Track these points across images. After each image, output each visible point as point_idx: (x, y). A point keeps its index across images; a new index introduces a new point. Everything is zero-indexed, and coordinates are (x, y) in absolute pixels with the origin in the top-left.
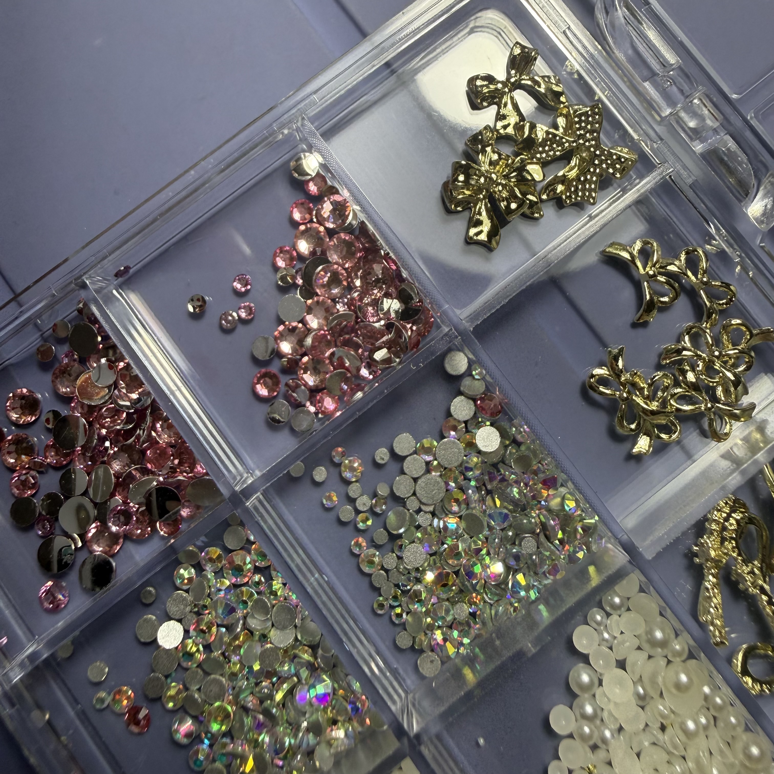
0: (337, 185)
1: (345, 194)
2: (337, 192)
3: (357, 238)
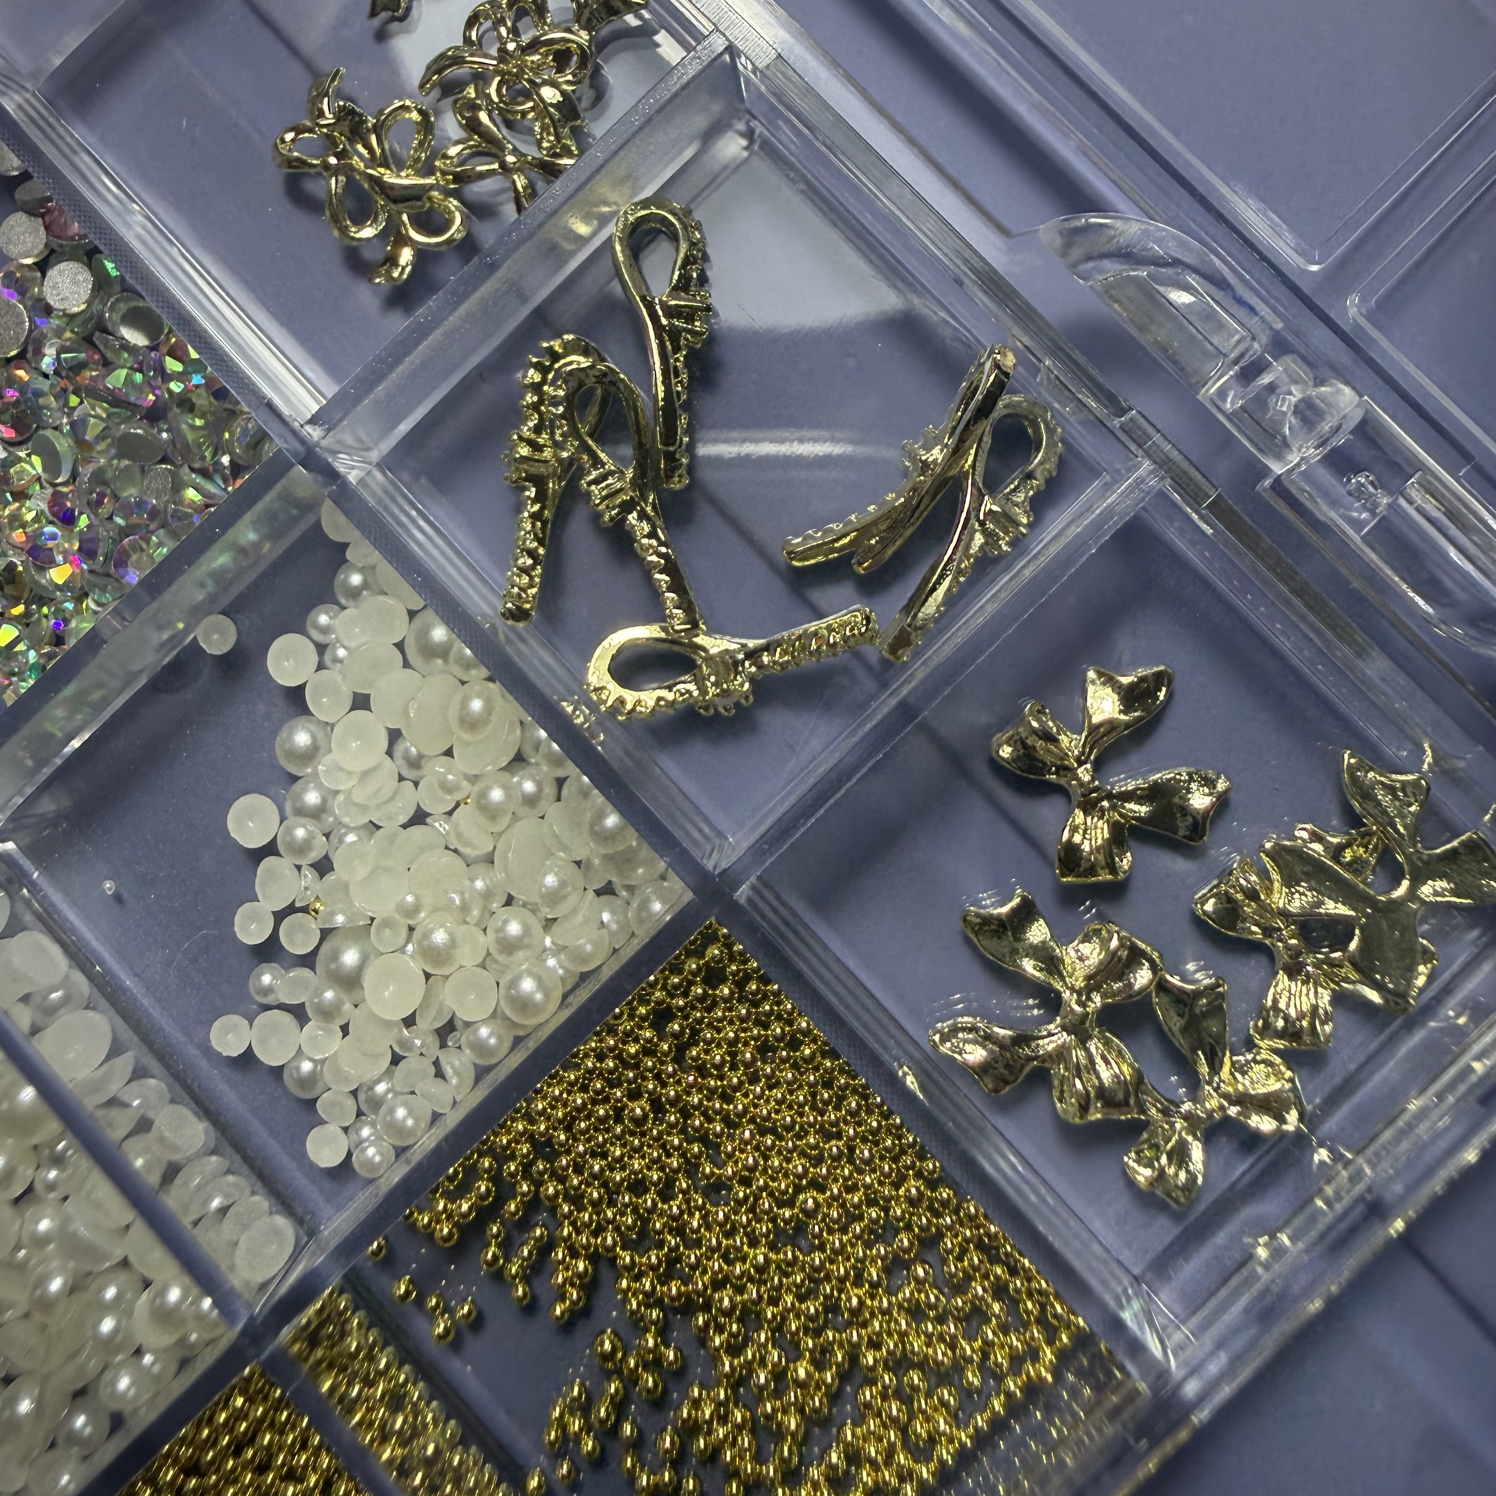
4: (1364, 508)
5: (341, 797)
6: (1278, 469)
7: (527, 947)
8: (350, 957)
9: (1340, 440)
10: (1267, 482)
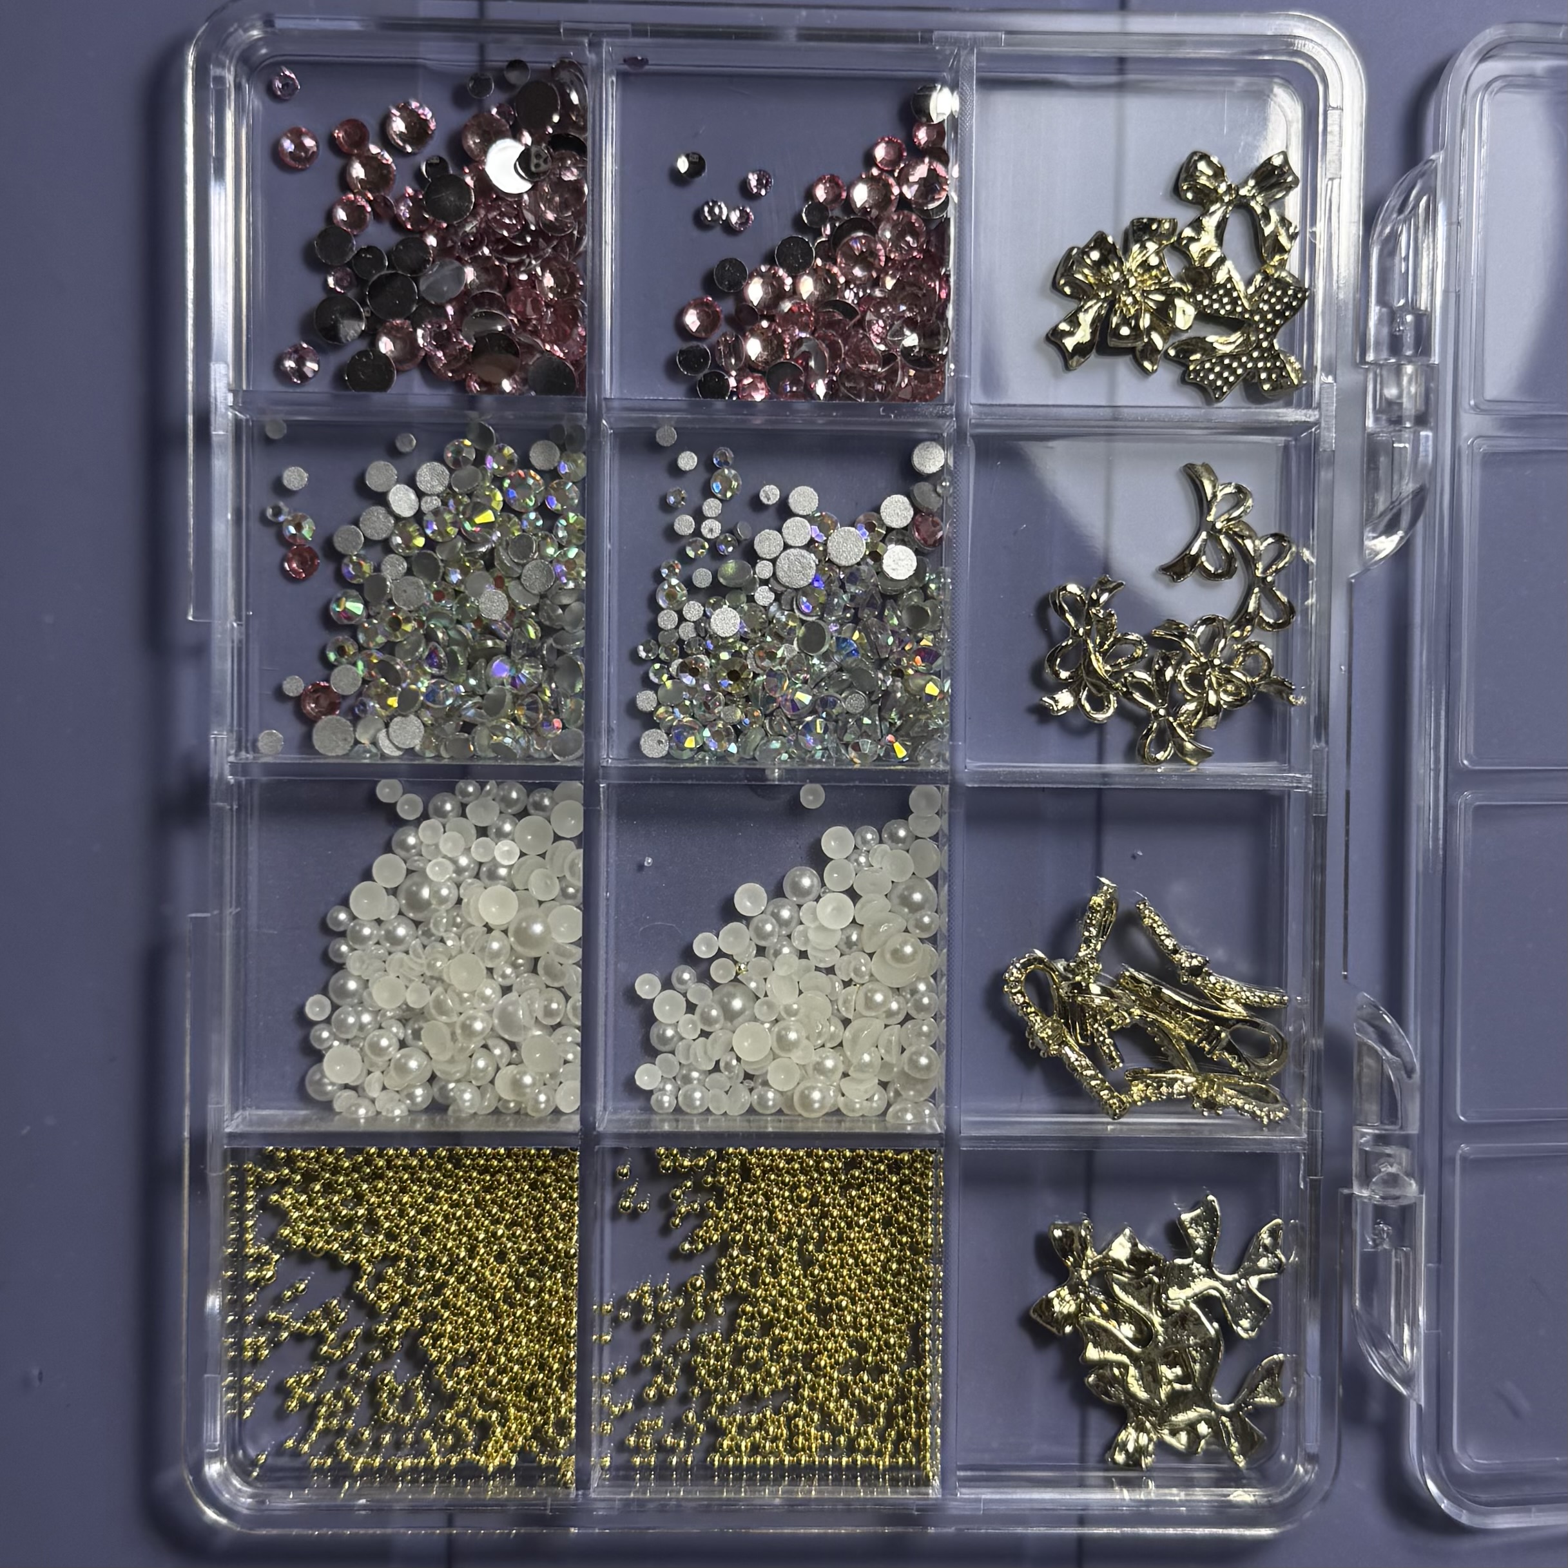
0: (951, 155)
1: (955, 171)
2: (945, 162)
3: (928, 232)
4: (1374, 1241)
5: (801, 927)
6: (1356, 1191)
7: (826, 1076)
8: (737, 1004)
9: (1391, 1204)
10: (1346, 1191)
